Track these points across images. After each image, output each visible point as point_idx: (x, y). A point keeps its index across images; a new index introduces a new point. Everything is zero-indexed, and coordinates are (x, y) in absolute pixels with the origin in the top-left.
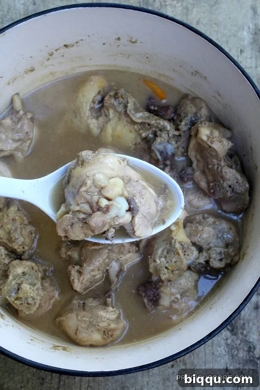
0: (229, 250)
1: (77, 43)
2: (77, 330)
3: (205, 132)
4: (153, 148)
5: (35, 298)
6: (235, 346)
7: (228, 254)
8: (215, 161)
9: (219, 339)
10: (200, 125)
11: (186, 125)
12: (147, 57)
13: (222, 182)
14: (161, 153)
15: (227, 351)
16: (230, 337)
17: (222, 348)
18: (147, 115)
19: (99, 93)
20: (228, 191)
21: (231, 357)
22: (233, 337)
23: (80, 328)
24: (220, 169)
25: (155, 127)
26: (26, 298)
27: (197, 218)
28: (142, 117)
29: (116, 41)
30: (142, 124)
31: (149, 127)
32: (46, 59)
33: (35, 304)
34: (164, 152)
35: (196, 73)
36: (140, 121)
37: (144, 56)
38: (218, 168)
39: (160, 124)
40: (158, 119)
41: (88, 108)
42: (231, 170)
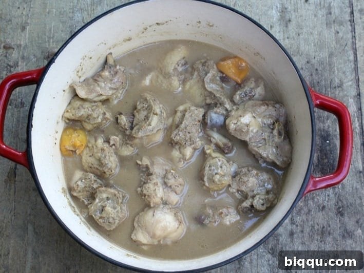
0: (269, 196)
1: (166, 22)
5: (115, 218)
7: (268, 200)
9: (263, 261)
12: (221, 38)
15: (269, 270)
16: (272, 259)
17: (265, 268)
19: (184, 58)
26: (108, 218)
27: (243, 170)
29: (197, 23)
32: (142, 32)
33: (115, 223)
35: (257, 54)
37: (219, 36)
41: (173, 68)
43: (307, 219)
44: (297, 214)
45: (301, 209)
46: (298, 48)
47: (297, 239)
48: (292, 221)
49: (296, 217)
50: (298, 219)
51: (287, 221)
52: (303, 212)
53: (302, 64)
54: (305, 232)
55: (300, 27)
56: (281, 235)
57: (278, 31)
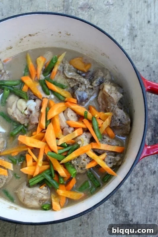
0: (116, 158)
1: (36, 34)
2: (24, 199)
3: (107, 88)
4: (75, 93)
6: (117, 213)
7: (115, 160)
8: (112, 105)
9: (108, 210)
10: (105, 83)
11: (96, 83)
12: (77, 44)
13: (115, 117)
14: (79, 97)
15: (112, 216)
16: (115, 208)
17: (110, 215)
18: (75, 74)
20: (118, 123)
21: (114, 220)
22: (116, 208)
23: (26, 198)
24: (114, 109)
25: (78, 82)
28: (71, 75)
29: (59, 33)
30: (71, 79)
31: (75, 82)
32: (19, 42)
34: (82, 96)
35: (103, 54)
36: (70, 77)
37: (75, 43)
38: (113, 108)
39: (81, 80)
40: (81, 77)
42: (121, 110)
43: (142, 180)
44: (135, 176)
45: (138, 173)
46: (141, 56)
47: (134, 194)
48: (131, 181)
49: (134, 178)
50: (135, 180)
51: (127, 181)
52: (139, 175)
53: (144, 67)
54: (140, 189)
55: (143, 40)
56: (122, 191)
57: (127, 43)
